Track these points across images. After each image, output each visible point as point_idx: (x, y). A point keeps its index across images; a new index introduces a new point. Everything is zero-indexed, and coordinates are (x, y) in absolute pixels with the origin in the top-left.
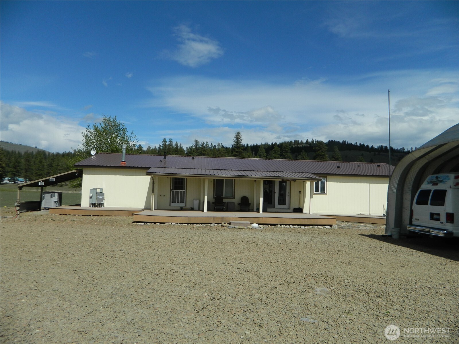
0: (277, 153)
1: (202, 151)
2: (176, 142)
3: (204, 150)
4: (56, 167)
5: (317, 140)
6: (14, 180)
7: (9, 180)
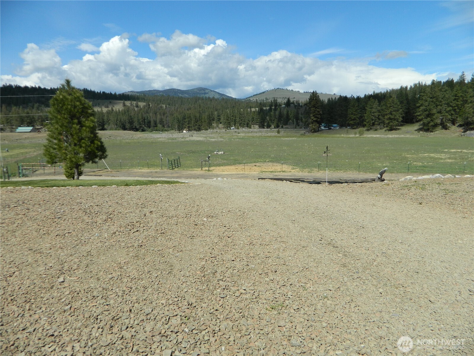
4: (370, 109)
6: (329, 127)
7: (325, 127)
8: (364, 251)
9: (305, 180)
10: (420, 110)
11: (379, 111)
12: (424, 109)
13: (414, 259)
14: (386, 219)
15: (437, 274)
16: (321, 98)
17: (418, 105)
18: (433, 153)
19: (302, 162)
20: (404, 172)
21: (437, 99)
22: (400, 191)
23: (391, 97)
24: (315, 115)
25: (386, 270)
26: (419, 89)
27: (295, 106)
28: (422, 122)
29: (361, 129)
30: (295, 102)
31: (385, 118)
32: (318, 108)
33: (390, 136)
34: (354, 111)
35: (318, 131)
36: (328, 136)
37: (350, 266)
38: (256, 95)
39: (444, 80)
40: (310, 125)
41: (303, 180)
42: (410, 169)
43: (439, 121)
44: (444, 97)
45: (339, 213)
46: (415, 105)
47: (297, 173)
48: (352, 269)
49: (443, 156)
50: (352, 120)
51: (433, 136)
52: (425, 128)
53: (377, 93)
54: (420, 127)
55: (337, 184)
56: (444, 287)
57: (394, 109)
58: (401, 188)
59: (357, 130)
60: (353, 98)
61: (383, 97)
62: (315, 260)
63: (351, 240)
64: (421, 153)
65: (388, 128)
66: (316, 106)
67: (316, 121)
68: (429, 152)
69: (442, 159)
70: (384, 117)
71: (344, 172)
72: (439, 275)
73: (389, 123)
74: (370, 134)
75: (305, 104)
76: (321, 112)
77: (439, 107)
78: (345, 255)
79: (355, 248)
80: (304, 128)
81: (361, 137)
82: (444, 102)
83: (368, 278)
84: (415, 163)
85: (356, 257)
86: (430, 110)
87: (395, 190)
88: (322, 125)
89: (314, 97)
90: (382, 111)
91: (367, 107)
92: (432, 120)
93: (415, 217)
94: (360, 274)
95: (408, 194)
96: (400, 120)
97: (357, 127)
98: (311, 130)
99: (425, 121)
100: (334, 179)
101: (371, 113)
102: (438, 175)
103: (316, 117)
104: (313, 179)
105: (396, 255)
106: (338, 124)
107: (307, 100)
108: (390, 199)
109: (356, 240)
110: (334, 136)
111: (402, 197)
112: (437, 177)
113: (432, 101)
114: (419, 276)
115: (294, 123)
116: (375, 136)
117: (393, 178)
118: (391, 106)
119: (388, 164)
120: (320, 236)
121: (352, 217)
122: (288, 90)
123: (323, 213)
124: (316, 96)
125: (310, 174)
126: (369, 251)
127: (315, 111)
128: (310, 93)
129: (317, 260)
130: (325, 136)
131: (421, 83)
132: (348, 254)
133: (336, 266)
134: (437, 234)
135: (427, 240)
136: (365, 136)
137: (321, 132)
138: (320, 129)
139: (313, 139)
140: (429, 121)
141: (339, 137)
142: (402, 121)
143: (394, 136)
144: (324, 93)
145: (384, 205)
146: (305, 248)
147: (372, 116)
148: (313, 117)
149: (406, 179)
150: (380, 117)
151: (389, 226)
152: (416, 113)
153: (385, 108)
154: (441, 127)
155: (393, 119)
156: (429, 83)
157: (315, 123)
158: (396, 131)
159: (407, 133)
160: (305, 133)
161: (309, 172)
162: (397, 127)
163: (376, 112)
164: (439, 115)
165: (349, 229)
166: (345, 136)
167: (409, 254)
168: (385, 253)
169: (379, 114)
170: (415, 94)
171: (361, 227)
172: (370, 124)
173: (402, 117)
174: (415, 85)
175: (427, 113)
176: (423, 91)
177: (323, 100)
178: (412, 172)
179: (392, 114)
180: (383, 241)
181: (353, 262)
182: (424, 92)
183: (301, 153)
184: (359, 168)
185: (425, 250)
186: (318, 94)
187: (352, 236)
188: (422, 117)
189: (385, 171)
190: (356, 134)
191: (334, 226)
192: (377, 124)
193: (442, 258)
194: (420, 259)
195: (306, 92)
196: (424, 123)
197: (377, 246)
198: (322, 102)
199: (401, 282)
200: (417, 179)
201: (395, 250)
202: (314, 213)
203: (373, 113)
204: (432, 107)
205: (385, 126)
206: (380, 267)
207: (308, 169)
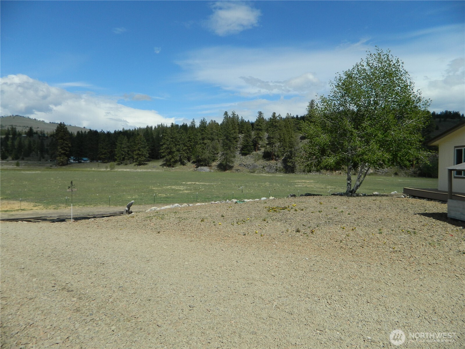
1: (274, 123)
3: (275, 122)
4: (120, 145)
6: (79, 160)
7: (74, 160)
8: (102, 289)
9: (48, 219)
10: (163, 147)
11: (128, 146)
12: (166, 147)
13: (148, 287)
14: (127, 252)
15: (166, 297)
16: (70, 130)
17: (161, 143)
18: (174, 185)
19: (47, 198)
20: (151, 204)
21: (176, 140)
22: (143, 222)
23: (138, 134)
24: (63, 147)
25: (121, 305)
26: (161, 129)
27: (39, 136)
28: (165, 159)
29: (112, 163)
30: (39, 132)
31: (134, 154)
32: (66, 141)
33: (139, 170)
34: (105, 146)
35: (67, 164)
36: (77, 169)
37: (84, 309)
39: (180, 124)
40: (58, 158)
41: (45, 218)
42: (156, 201)
43: (178, 158)
44: (181, 138)
45: (79, 252)
46: (159, 143)
47: (40, 210)
48: (86, 312)
49: (182, 188)
50: (103, 154)
51: (174, 171)
52: (168, 163)
53: (126, 130)
54: (164, 162)
55: (83, 221)
56: (170, 309)
57: (142, 146)
58: (144, 219)
59: (109, 164)
60: (102, 134)
61: (131, 134)
62: (43, 311)
63: (89, 280)
64: (165, 186)
65: (137, 163)
66: (64, 138)
67: (64, 154)
68: (171, 185)
69: (181, 190)
70: (133, 152)
71: (94, 206)
72: (167, 298)
73: (137, 158)
74: (122, 168)
75: (51, 136)
76: (70, 145)
77: (178, 146)
78: (80, 298)
79: (92, 288)
80: (51, 161)
81: (112, 171)
82: (181, 142)
83: (102, 318)
84: (160, 195)
85: (92, 297)
86: (171, 148)
87: (138, 221)
88: (71, 158)
89: (61, 129)
90: (131, 147)
91: (117, 142)
92: (172, 157)
93: (153, 246)
94: (94, 315)
95: (149, 225)
96: (147, 156)
97: (108, 161)
98: (59, 163)
99: (168, 157)
100: (82, 215)
101: (121, 148)
102: (176, 205)
103: (64, 150)
104: (58, 216)
105: (132, 287)
106: (89, 158)
107: (53, 131)
108: (133, 231)
109: (94, 279)
110: (83, 169)
111: (144, 228)
112: (176, 206)
113: (172, 141)
114: (151, 303)
115: (37, 155)
116: (125, 170)
117: (141, 210)
118: (138, 143)
119: (137, 197)
120: (53, 282)
121: (93, 254)
122: (30, 119)
123: (62, 254)
124: (63, 128)
125: (56, 211)
126: (106, 288)
127: (63, 143)
128: (57, 124)
129: (45, 311)
130: (74, 169)
131: (163, 124)
132: (83, 296)
133: (68, 313)
134: (169, 259)
135: (161, 266)
136: (116, 170)
137: (71, 165)
138: (69, 162)
139: (61, 172)
140: (171, 157)
141: (89, 171)
142: (149, 157)
143: (142, 170)
144: (73, 125)
145: (127, 237)
146: (32, 300)
147: (122, 151)
148: (61, 149)
149: (151, 210)
150: (130, 152)
151: (129, 258)
152: (160, 150)
153: (134, 145)
154: (180, 163)
155: (141, 154)
156: (169, 125)
157: (63, 156)
158: (144, 166)
159: (153, 167)
160: (51, 166)
161: (55, 209)
162: (145, 162)
163: (126, 148)
164: (178, 153)
165: (88, 268)
166: (96, 169)
167: (144, 283)
168: (122, 287)
169: (128, 149)
170: (159, 134)
171: (101, 264)
172: (120, 159)
173: (149, 153)
174: (159, 126)
175: (169, 150)
176: (165, 131)
177: (71, 133)
178: (158, 203)
179: (140, 150)
180: (121, 275)
181: (88, 304)
182: (166, 133)
183: (45, 188)
184: (109, 202)
185: (159, 277)
186: (66, 126)
187: (91, 275)
188: (165, 154)
189: (132, 204)
190: (107, 168)
191: (71, 267)
192: (127, 159)
193: (171, 281)
194: (153, 286)
195: (53, 123)
196: (167, 159)
197: (115, 281)
198: (71, 135)
199: (134, 314)
200: (161, 209)
201: (132, 282)
202: (50, 256)
203: (123, 148)
204: (172, 146)
205: (134, 161)
206: (115, 303)
207: (54, 206)
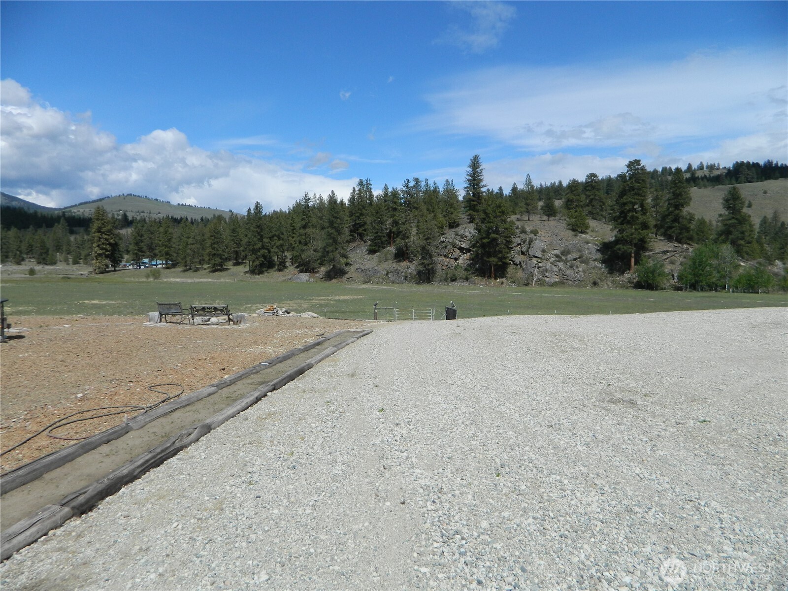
0: (575, 192)
2: (386, 185)
5: (709, 164)
11: (199, 242)
24: (100, 245)
31: (206, 253)
32: (106, 234)
34: (166, 242)
38: (86, 203)
50: (163, 255)
51: (256, 280)
66: (103, 231)
67: (103, 255)
89: (99, 216)
103: (102, 249)
147: (189, 249)
148: (98, 248)
150: (201, 251)
157: (100, 258)
158: (220, 273)
159: (231, 275)
169: (199, 246)
